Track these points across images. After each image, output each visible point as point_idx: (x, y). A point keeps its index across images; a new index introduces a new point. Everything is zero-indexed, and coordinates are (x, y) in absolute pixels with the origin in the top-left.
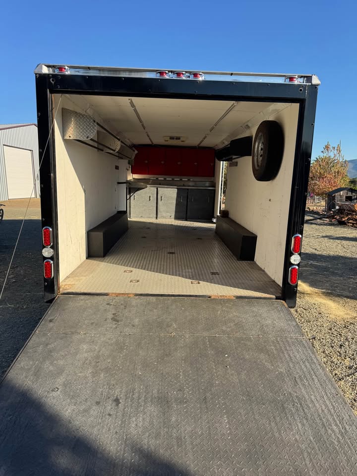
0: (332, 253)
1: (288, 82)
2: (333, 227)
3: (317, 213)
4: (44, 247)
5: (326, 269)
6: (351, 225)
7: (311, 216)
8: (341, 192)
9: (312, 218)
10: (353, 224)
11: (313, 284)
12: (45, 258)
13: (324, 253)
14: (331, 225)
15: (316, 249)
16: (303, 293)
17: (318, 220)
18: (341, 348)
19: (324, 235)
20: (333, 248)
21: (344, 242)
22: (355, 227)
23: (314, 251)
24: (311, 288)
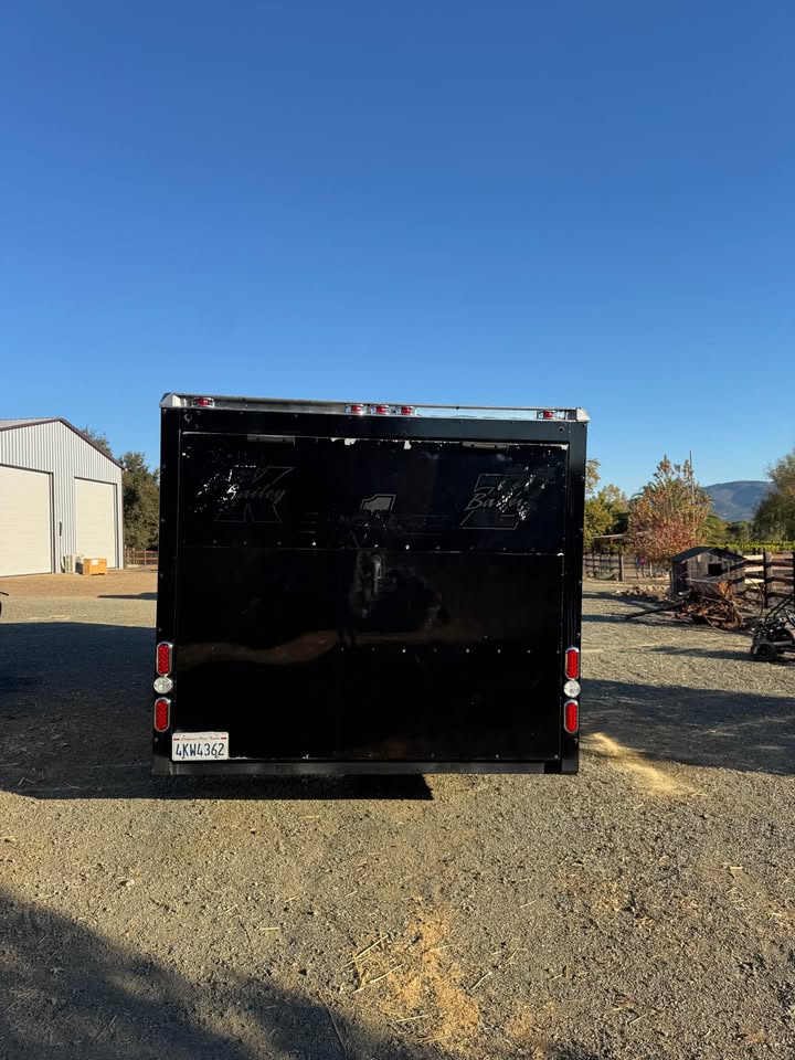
0: (668, 682)
1: (541, 418)
2: (679, 630)
3: (653, 599)
4: (157, 676)
5: (652, 712)
6: (717, 624)
7: (640, 606)
8: (699, 557)
9: (641, 610)
10: (720, 622)
11: (622, 739)
12: (158, 695)
13: (654, 682)
14: (678, 624)
15: (638, 675)
16: (605, 756)
17: (653, 615)
18: (656, 840)
19: (659, 644)
20: (671, 672)
21: (695, 660)
22: (724, 629)
23: (634, 678)
24: (621, 748)
